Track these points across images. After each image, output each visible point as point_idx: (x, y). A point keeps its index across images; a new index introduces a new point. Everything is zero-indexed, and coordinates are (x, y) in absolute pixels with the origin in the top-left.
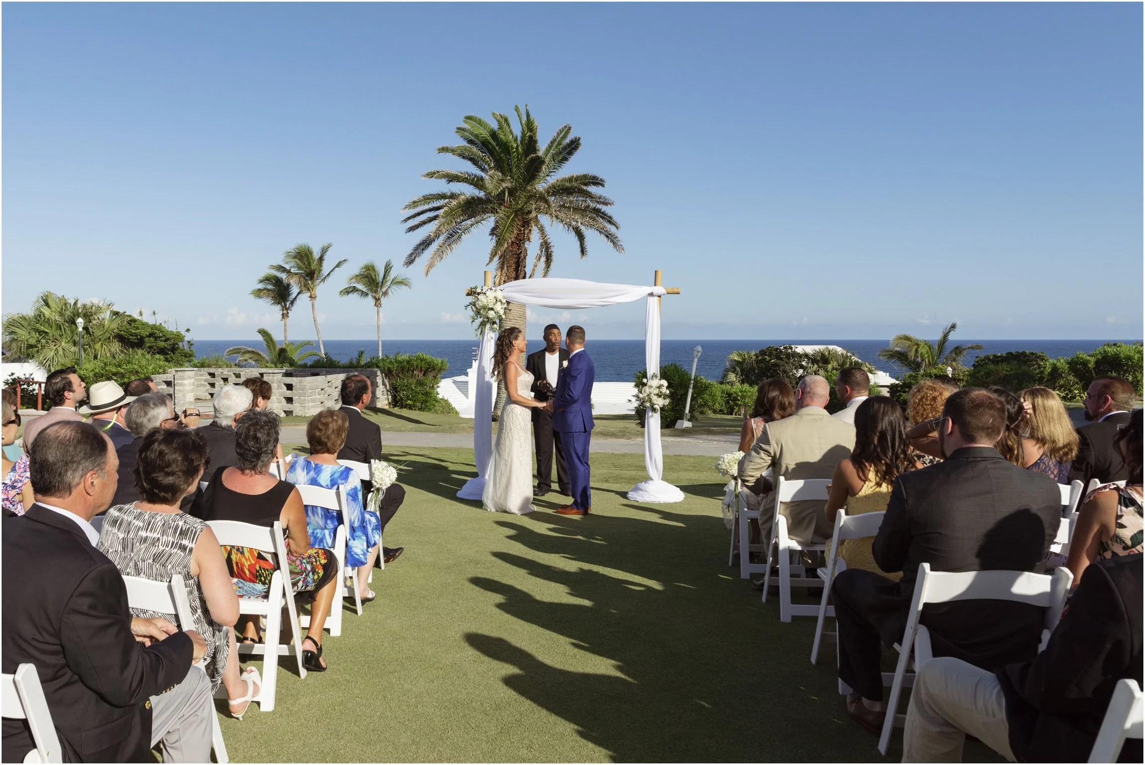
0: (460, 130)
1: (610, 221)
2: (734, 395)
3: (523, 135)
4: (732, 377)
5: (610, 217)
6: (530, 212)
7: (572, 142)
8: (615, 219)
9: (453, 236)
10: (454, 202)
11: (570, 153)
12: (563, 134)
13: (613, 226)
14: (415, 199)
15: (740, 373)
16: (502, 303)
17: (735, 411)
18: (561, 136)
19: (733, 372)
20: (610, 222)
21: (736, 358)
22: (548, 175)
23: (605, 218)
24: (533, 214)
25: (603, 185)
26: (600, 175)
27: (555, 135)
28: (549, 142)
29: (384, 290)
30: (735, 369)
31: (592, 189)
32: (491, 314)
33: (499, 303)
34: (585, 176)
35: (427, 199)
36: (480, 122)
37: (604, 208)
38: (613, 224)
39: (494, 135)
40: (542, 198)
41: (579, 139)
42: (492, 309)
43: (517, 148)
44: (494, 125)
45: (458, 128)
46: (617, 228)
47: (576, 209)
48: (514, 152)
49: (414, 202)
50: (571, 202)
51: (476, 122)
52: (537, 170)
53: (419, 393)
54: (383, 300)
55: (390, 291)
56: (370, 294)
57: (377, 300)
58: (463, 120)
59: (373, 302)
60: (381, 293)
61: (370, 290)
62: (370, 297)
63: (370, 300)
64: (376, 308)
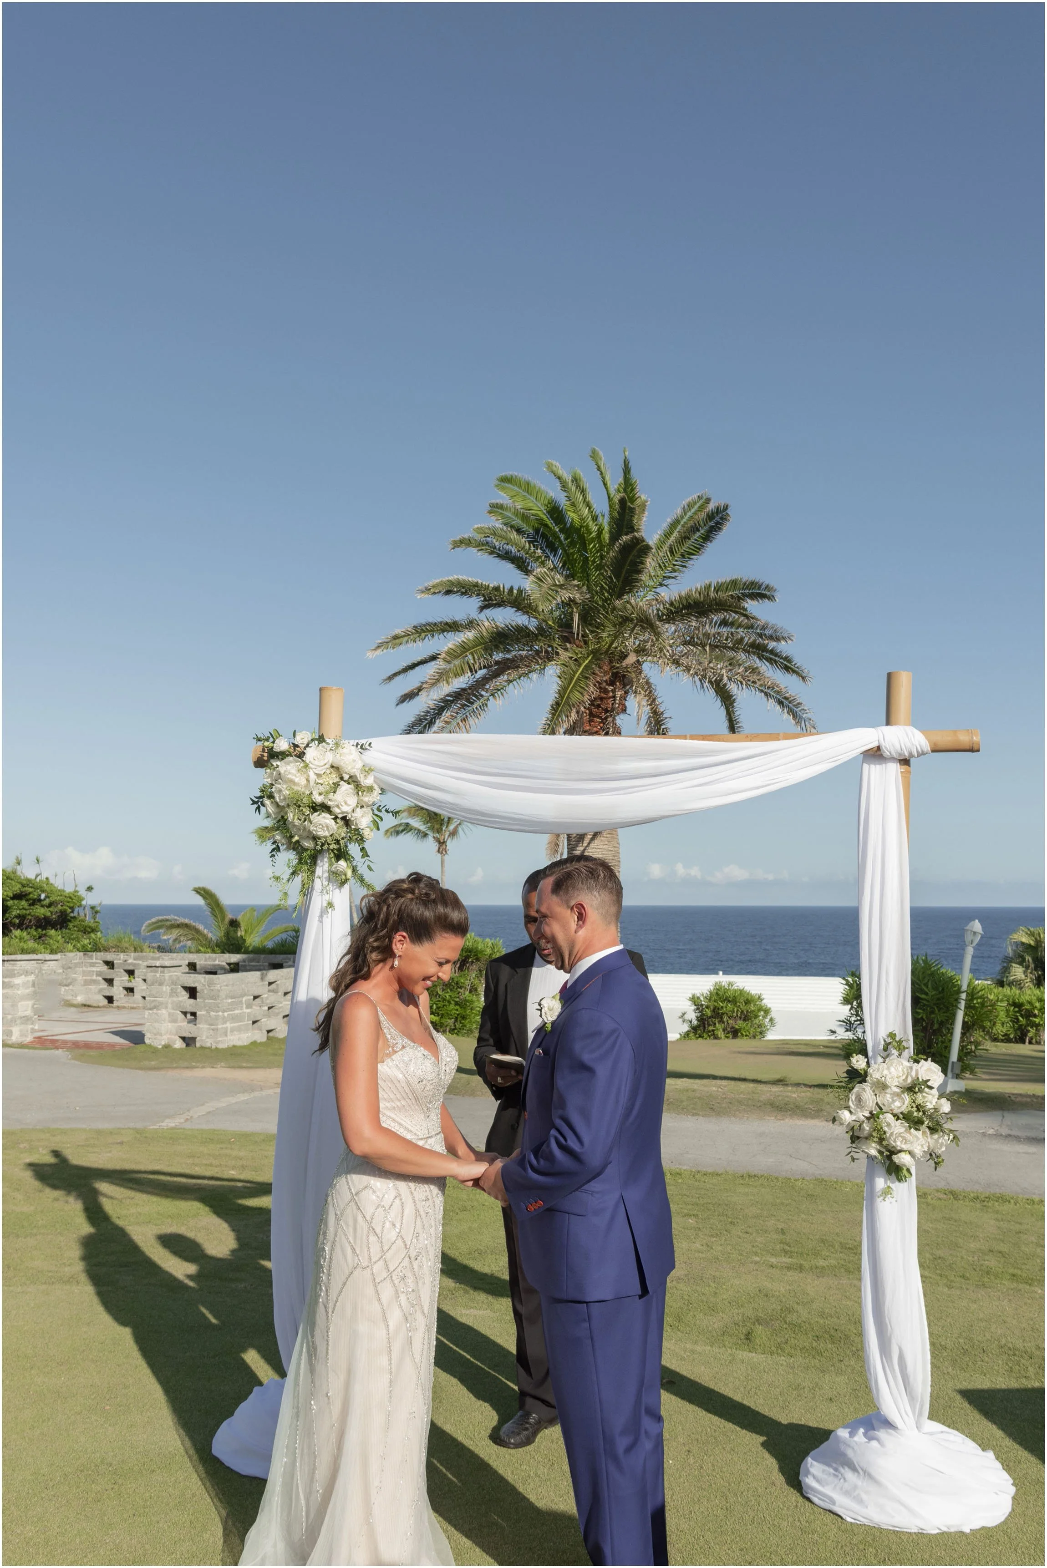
0: (496, 508)
1: (787, 666)
2: (1028, 1007)
3: (612, 509)
4: (1018, 972)
5: (787, 659)
6: (624, 656)
7: (711, 517)
8: (798, 660)
9: (472, 703)
10: (469, 635)
11: (707, 538)
12: (693, 510)
13: (794, 676)
14: (398, 631)
15: (1032, 966)
16: (358, 786)
17: (1030, 1035)
18: (689, 514)
19: (1021, 964)
20: (787, 669)
21: (1025, 939)
22: (661, 585)
23: (776, 662)
24: (632, 659)
25: (771, 598)
26: (764, 578)
27: (679, 511)
28: (665, 526)
29: (451, 827)
30: (1024, 960)
31: (751, 606)
32: (324, 825)
33: (345, 788)
34: (734, 583)
35: (424, 630)
36: (528, 488)
37: (772, 645)
38: (794, 672)
39: (555, 512)
40: (645, 623)
41: (726, 508)
42: (326, 808)
43: (599, 532)
44: (557, 495)
45: (491, 506)
46: (803, 678)
47: (717, 647)
48: (593, 540)
49: (396, 637)
50: (707, 635)
51: (520, 487)
52: (636, 568)
53: (449, 1002)
54: (450, 844)
55: (460, 829)
56: (431, 834)
57: (442, 843)
58: (497, 486)
59: (435, 846)
60: (447, 834)
61: (432, 828)
62: (430, 839)
63: (430, 844)
64: (439, 855)
